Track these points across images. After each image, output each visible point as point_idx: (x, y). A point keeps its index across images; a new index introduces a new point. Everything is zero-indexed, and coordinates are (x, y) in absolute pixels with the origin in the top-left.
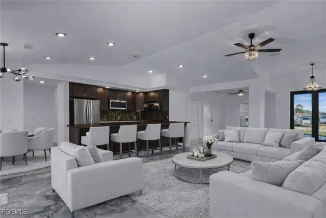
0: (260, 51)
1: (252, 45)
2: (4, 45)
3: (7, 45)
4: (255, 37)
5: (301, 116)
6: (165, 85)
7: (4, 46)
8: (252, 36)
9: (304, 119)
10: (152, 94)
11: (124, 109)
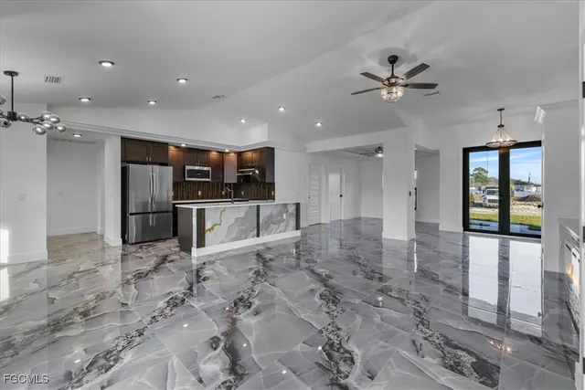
0: (406, 86)
1: (393, 76)
2: (12, 74)
3: (16, 74)
4: (397, 63)
5: (483, 188)
6: (267, 140)
7: (12, 76)
8: (393, 60)
9: (489, 193)
10: (249, 155)
11: (207, 180)
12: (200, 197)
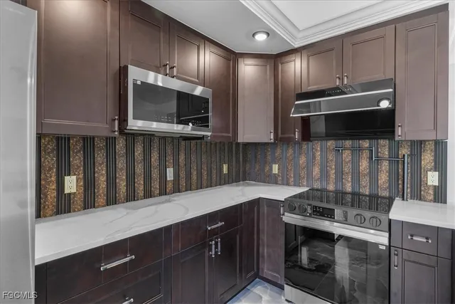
12: (170, 186)
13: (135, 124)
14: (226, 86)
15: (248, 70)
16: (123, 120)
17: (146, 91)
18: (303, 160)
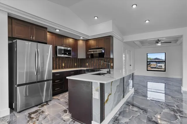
12: (63, 67)
13: (58, 55)
14: (75, 47)
15: (80, 43)
16: (56, 55)
17: (60, 50)
18: (92, 62)
